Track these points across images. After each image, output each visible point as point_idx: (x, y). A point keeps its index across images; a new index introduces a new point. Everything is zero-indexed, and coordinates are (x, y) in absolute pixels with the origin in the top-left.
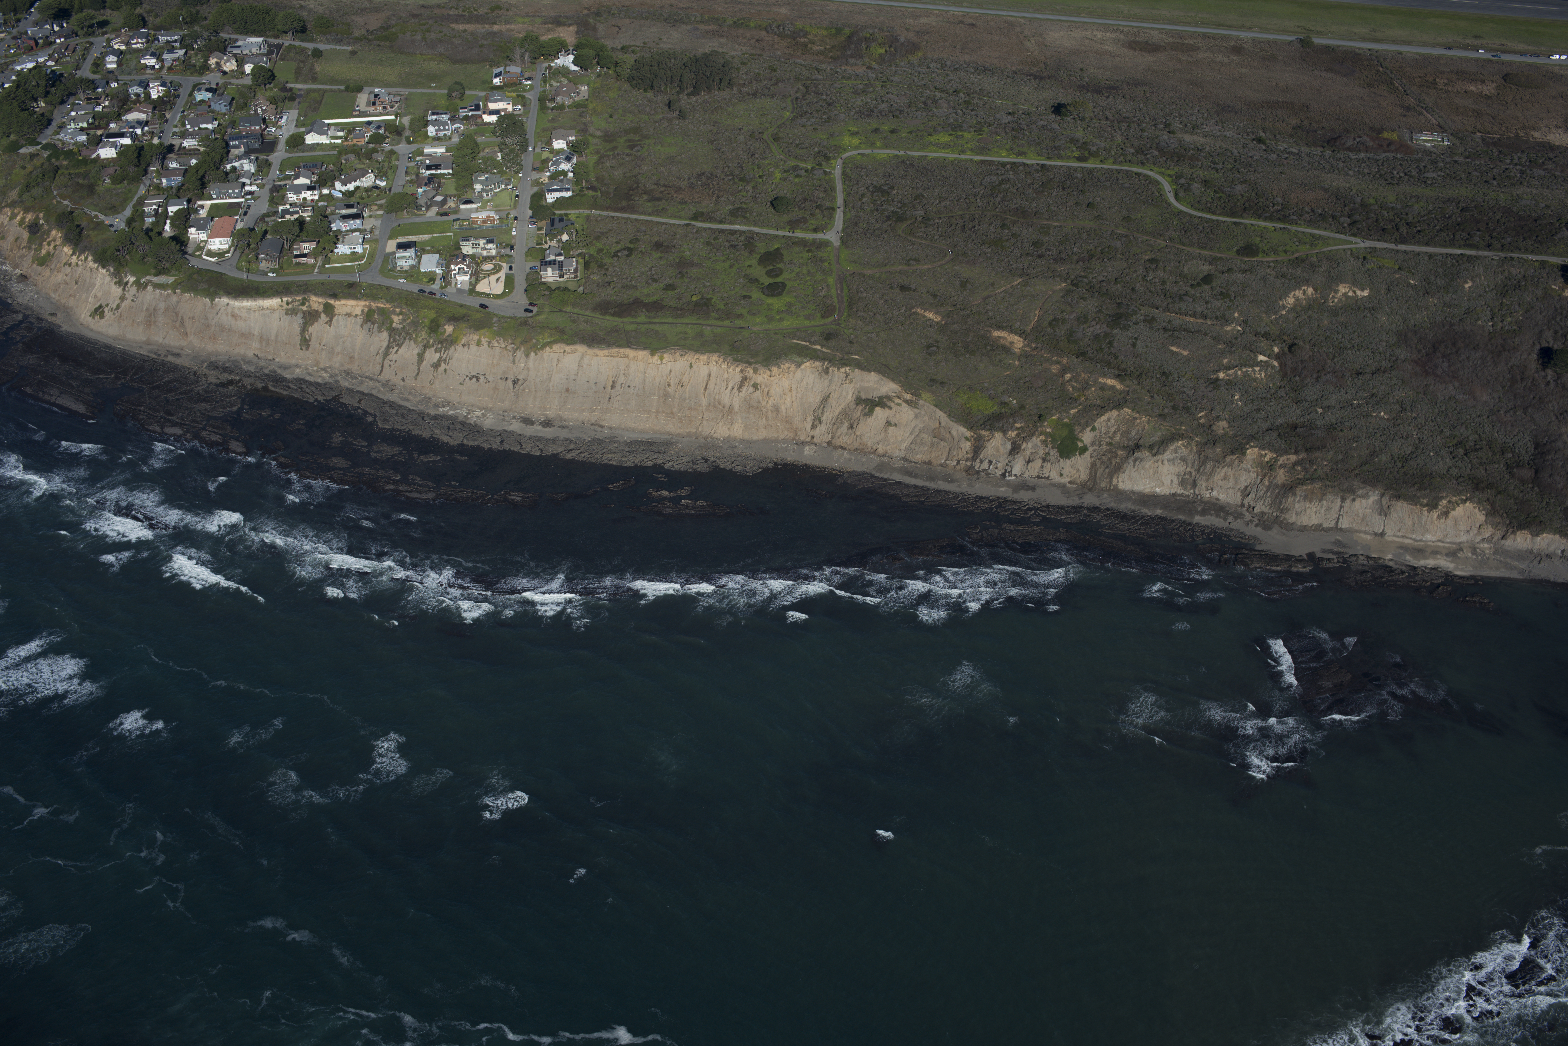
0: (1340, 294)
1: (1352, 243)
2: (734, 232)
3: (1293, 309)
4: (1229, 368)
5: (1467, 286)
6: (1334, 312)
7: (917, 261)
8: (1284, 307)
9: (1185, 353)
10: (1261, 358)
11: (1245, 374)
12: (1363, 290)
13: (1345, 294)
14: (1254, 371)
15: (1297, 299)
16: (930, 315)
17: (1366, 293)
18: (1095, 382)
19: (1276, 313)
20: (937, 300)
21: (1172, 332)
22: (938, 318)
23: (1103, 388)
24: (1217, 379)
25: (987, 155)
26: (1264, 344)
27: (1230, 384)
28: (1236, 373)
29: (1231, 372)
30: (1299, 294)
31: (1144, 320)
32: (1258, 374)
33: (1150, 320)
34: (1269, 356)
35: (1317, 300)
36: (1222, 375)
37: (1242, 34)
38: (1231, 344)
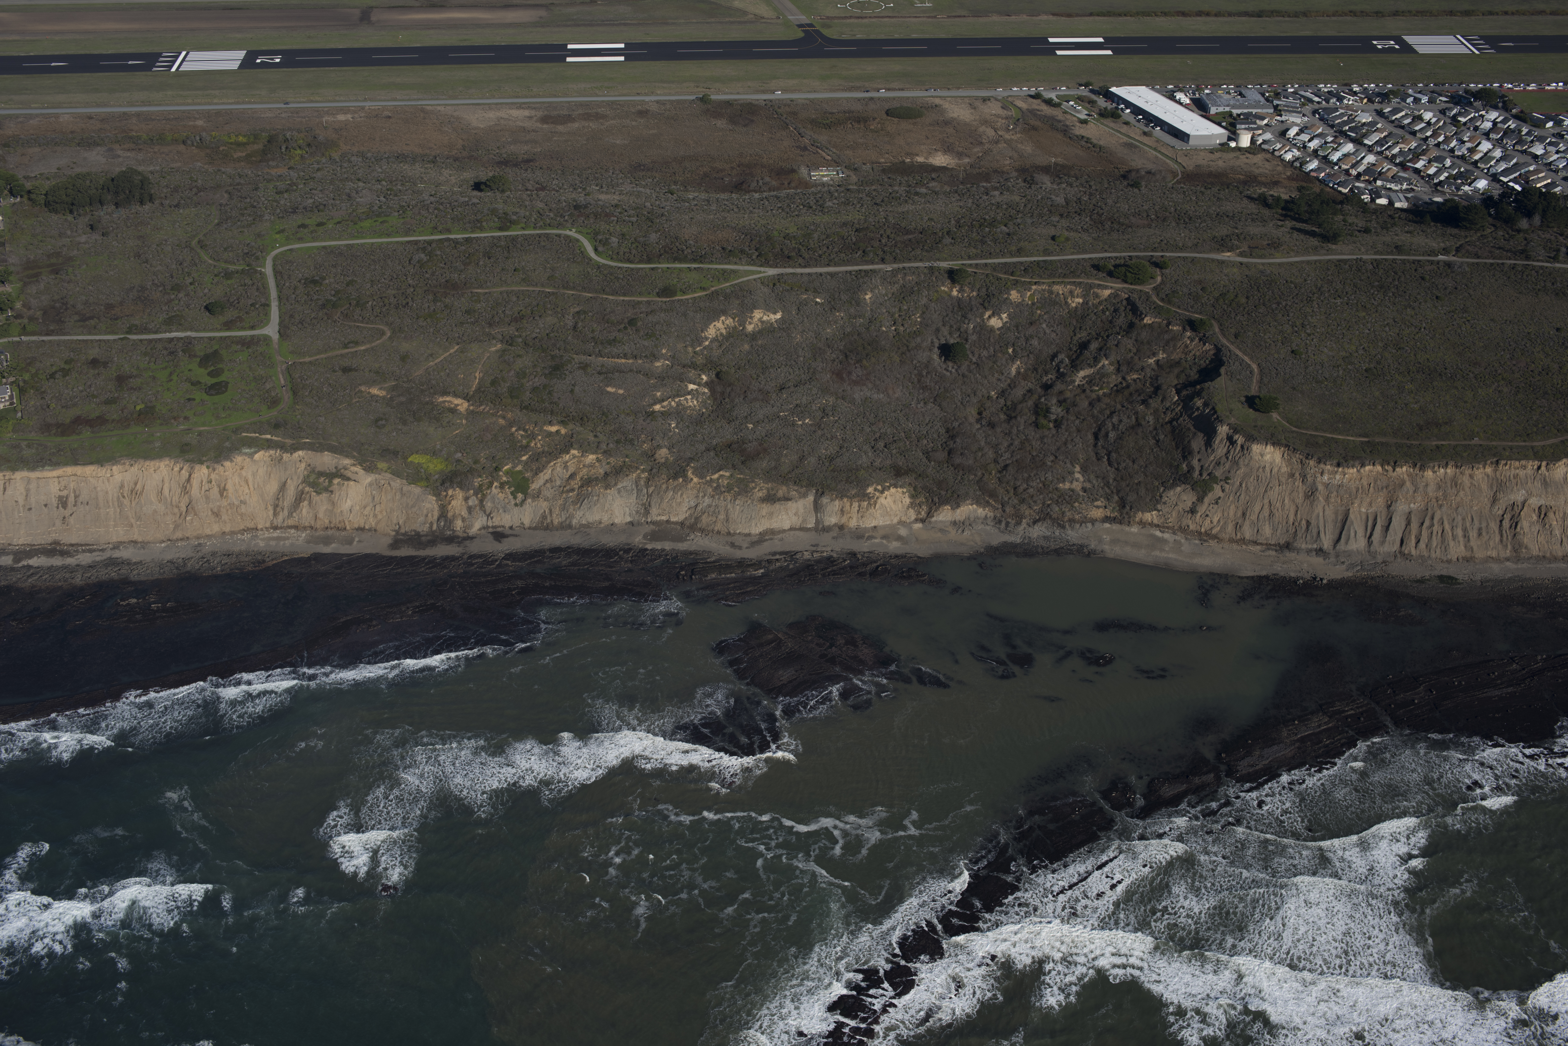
0: (755, 320)
1: (760, 272)
2: (171, 340)
3: (715, 339)
4: (663, 401)
5: (867, 297)
6: (753, 337)
7: (357, 343)
8: (707, 339)
9: (621, 392)
11: (679, 404)
12: (775, 313)
13: (760, 320)
14: (686, 399)
15: (718, 330)
16: (375, 391)
17: (779, 316)
20: (379, 377)
21: (608, 374)
22: (383, 393)
23: (549, 435)
24: (654, 412)
25: (412, 236)
26: (692, 373)
27: (665, 414)
28: (670, 403)
29: (665, 403)
30: (719, 324)
31: (579, 368)
32: (691, 402)
33: (584, 367)
34: (699, 385)
35: (735, 328)
36: (657, 407)
37: (647, 99)
38: (662, 378)
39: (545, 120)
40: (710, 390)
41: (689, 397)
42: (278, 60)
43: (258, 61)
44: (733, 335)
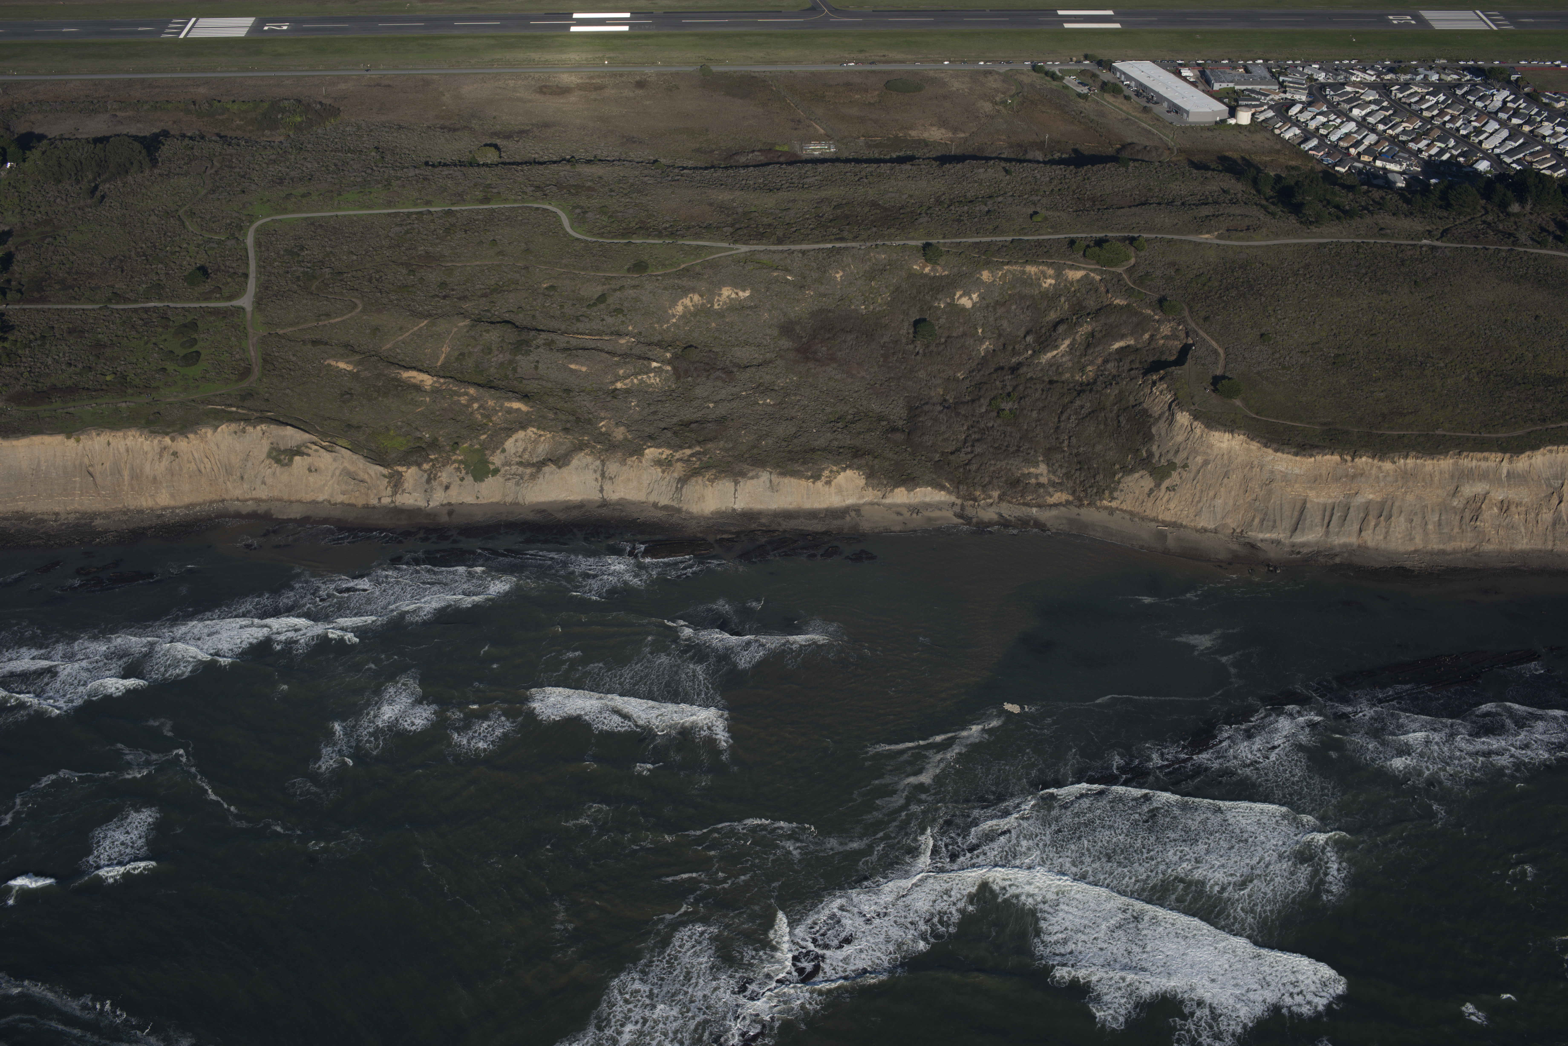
0: (724, 297)
1: (732, 249)
2: (146, 310)
3: (683, 316)
4: (626, 378)
5: (838, 276)
6: (720, 314)
7: (328, 315)
8: (674, 316)
9: (584, 369)
10: (654, 364)
11: (642, 381)
12: (744, 291)
13: (728, 297)
14: (649, 378)
15: (686, 307)
16: (342, 365)
17: (747, 294)
18: (501, 406)
19: (668, 322)
21: (570, 351)
22: (349, 368)
23: (510, 411)
24: (616, 389)
25: (392, 208)
26: (658, 351)
27: (628, 392)
28: (632, 381)
29: (627, 381)
30: (687, 301)
31: (544, 344)
32: (653, 379)
33: (549, 343)
34: (662, 362)
35: (703, 305)
36: (619, 385)
37: (647, 69)
38: (626, 356)
39: (543, 90)
40: (673, 368)
41: (652, 375)
42: (285, 28)
43: (266, 28)
44: (700, 313)
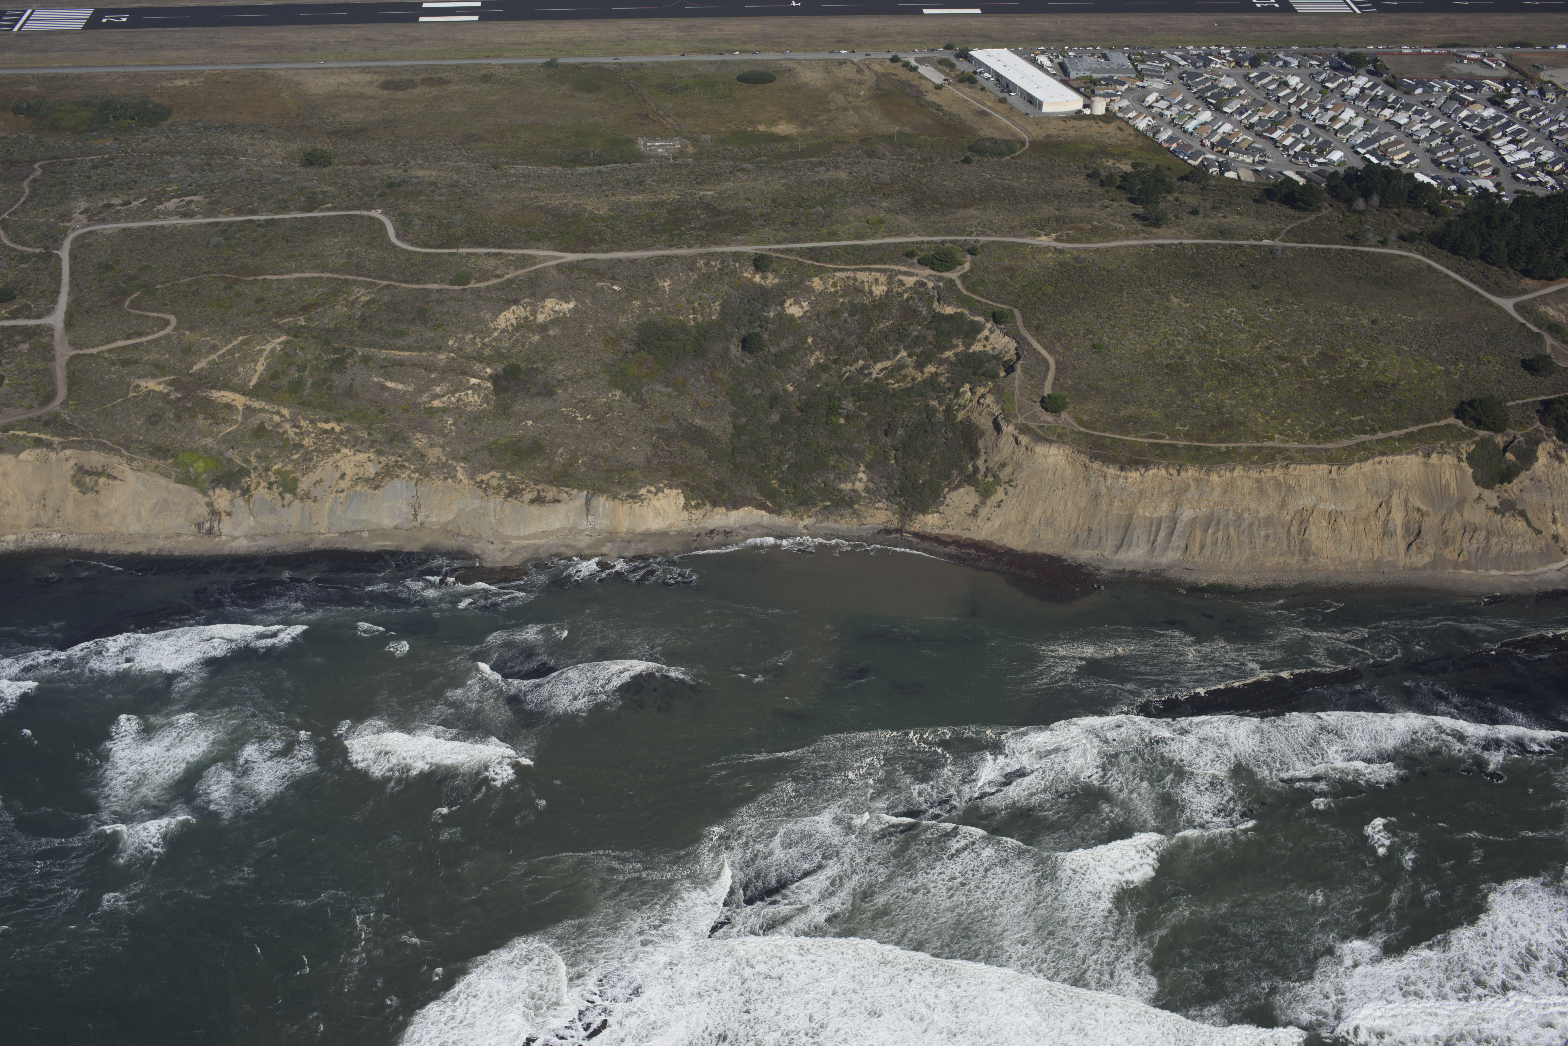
0: (547, 309)
1: (559, 258)
3: (504, 331)
4: (443, 396)
5: (666, 284)
6: (543, 327)
7: (140, 334)
8: (496, 329)
9: (401, 387)
10: (474, 381)
11: (459, 399)
12: (567, 302)
13: (552, 310)
14: (467, 394)
15: (507, 320)
16: (153, 385)
17: (572, 305)
18: (314, 427)
19: (489, 336)
21: (389, 368)
22: (160, 388)
23: (323, 432)
24: (432, 408)
25: (216, 216)
26: (477, 366)
27: (444, 410)
28: (449, 399)
29: (445, 399)
30: (509, 314)
31: (361, 361)
32: (471, 398)
33: (366, 360)
34: (482, 378)
35: (526, 318)
36: (436, 403)
37: (494, 62)
38: (445, 372)
39: (386, 85)
40: (493, 384)
41: (470, 392)
42: (124, 20)
43: (104, 20)
44: (524, 325)
